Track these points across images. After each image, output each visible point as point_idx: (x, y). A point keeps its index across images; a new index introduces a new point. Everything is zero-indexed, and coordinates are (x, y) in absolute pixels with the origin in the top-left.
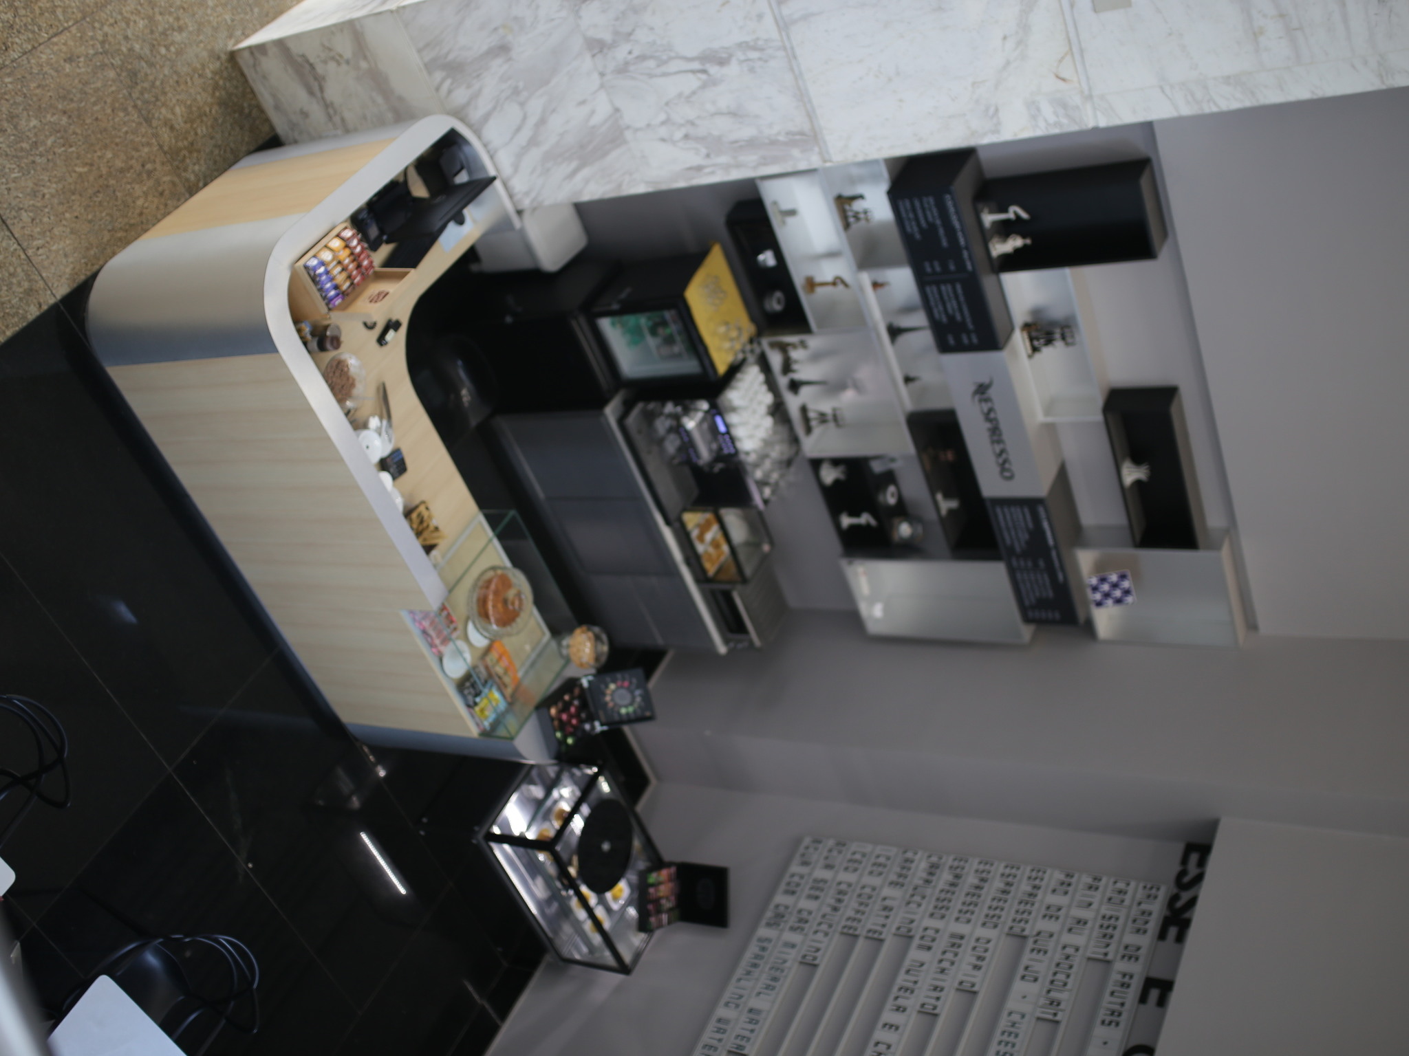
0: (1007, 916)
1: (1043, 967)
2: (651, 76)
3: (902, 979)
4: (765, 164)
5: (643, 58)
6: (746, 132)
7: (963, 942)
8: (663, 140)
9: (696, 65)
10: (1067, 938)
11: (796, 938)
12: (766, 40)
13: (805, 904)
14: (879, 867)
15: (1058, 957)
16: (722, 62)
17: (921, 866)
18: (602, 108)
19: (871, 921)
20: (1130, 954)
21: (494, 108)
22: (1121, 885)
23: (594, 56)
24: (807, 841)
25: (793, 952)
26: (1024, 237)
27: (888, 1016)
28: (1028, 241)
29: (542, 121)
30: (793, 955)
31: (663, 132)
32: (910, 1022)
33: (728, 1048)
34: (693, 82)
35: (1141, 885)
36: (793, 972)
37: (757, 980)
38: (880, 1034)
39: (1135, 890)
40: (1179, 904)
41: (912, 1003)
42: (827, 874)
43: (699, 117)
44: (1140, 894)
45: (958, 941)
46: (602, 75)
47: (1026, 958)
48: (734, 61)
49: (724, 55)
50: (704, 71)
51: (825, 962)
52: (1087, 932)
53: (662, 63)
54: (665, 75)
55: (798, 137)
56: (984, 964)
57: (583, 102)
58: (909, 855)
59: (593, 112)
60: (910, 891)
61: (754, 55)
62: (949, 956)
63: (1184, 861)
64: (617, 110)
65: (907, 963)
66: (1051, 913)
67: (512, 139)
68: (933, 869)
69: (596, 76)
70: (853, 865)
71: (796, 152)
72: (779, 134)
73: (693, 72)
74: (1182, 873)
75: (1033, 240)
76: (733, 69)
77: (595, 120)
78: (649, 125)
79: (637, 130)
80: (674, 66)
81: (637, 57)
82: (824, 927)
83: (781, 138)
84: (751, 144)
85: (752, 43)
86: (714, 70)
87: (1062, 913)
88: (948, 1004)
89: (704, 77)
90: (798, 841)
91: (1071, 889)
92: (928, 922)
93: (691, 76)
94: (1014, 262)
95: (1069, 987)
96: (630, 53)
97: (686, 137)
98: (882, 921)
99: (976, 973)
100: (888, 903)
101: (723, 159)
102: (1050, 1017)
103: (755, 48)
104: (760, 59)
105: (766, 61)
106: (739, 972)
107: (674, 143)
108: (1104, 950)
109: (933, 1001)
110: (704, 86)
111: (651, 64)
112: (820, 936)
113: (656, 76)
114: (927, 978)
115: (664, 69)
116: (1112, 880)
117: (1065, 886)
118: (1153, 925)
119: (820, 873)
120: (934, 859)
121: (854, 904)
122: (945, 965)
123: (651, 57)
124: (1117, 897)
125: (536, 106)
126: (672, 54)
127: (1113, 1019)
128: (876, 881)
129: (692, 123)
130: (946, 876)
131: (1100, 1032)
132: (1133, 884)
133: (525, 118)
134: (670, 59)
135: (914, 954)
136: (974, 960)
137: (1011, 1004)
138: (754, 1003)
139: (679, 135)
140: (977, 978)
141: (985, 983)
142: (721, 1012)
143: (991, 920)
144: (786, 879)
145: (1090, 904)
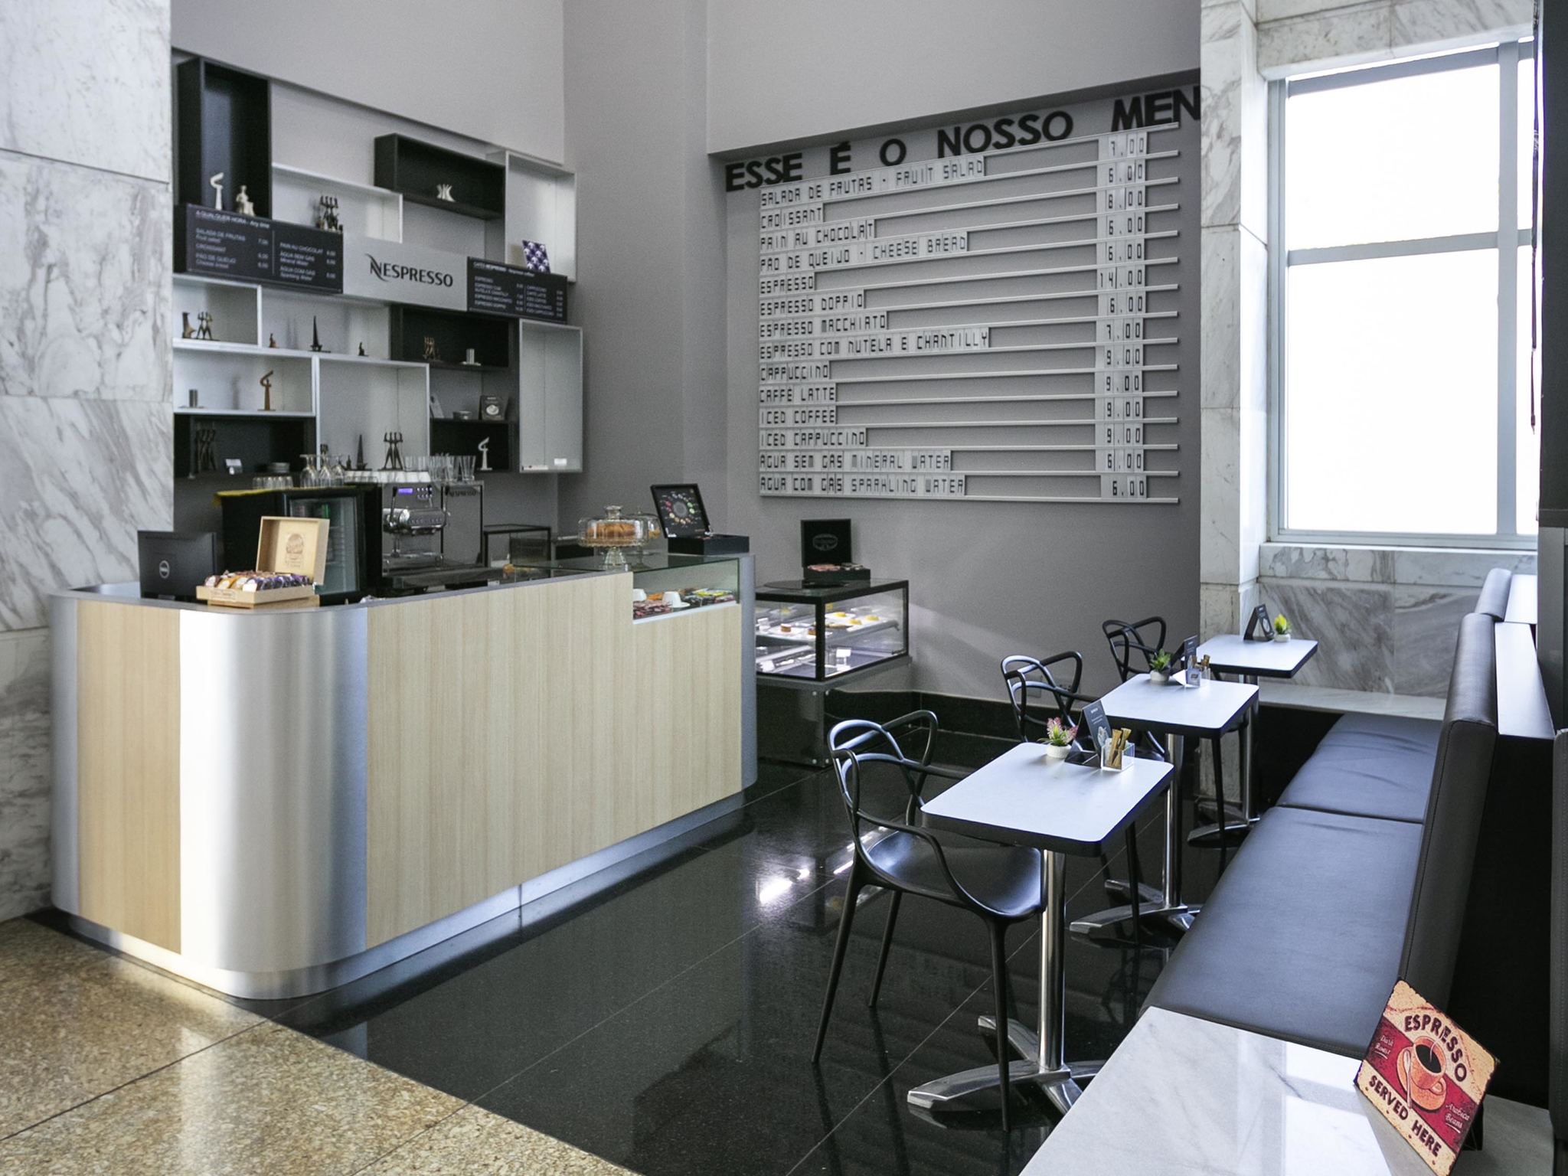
0: (802, 294)
1: (835, 250)
2: (43, 334)
3: (865, 354)
4: (161, 254)
5: (20, 332)
6: (124, 255)
7: (827, 319)
8: (119, 355)
9: (41, 273)
10: (812, 243)
11: (847, 458)
12: (29, 181)
13: (818, 466)
14: (778, 417)
15: (827, 243)
16: (43, 243)
17: (772, 383)
18: (70, 410)
19: (824, 402)
20: (816, 192)
21: (47, 555)
22: (765, 222)
23: (7, 393)
24: (764, 492)
25: (859, 454)
26: (239, 191)
27: (896, 351)
28: (244, 188)
29: (73, 496)
30: (862, 454)
31: (110, 352)
32: (896, 332)
33: (948, 471)
34: (58, 287)
35: (763, 208)
36: (878, 447)
37: (888, 474)
38: (912, 350)
39: (768, 210)
40: (773, 177)
41: (882, 335)
42: (790, 459)
43: (100, 301)
44: (770, 205)
45: (828, 323)
46: (31, 393)
47: (832, 265)
48: (44, 228)
49: (36, 235)
50: (50, 268)
51: (862, 425)
52: (804, 231)
53: (30, 312)
54: (45, 316)
55: (138, 205)
56: (842, 296)
57: (60, 432)
58: (764, 396)
59: (73, 425)
60: (794, 381)
61: (41, 203)
62: (840, 325)
63: (741, 187)
64: (76, 394)
65: (852, 356)
66: (793, 262)
67: (88, 548)
68: (773, 371)
69: (31, 400)
70: (778, 440)
71: (153, 215)
72: (131, 223)
73: (48, 281)
74: (750, 185)
75: (243, 184)
76: (52, 233)
77: (84, 428)
78: (100, 365)
79: (103, 382)
80: (37, 300)
81: (19, 339)
82: (834, 439)
83: (137, 223)
84: (137, 257)
85: (29, 199)
86: (50, 257)
87: (793, 255)
88: (879, 308)
89: (55, 272)
90: (765, 497)
91: (773, 258)
92: (817, 355)
93: (50, 285)
94: (263, 207)
95: (848, 225)
96: (12, 344)
97: (119, 326)
98: (821, 392)
99: (850, 299)
100: (806, 396)
101: (150, 298)
102: (873, 227)
103: (35, 198)
104: (47, 199)
105: (51, 193)
106: (885, 494)
107: (123, 345)
108: (817, 212)
109: (878, 320)
110: (66, 276)
111: (29, 325)
112: (842, 439)
113: (44, 328)
114: (861, 334)
115: (38, 313)
116: (763, 230)
117: (770, 263)
118: (792, 186)
119: (790, 465)
120: (764, 374)
121: (811, 423)
122: (847, 324)
123: (22, 321)
124: (775, 220)
125: (54, 499)
126: (23, 294)
127: (868, 183)
128: (790, 413)
129: (106, 312)
130: (779, 358)
131: (876, 190)
132: (763, 214)
133: (65, 518)
134: (28, 300)
135: (844, 354)
136: (840, 304)
137: (870, 262)
138: (907, 467)
139: (115, 334)
140: (853, 295)
141: (855, 288)
142: (921, 493)
143: (806, 305)
144: (800, 493)
145: (783, 237)
